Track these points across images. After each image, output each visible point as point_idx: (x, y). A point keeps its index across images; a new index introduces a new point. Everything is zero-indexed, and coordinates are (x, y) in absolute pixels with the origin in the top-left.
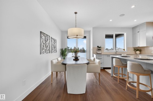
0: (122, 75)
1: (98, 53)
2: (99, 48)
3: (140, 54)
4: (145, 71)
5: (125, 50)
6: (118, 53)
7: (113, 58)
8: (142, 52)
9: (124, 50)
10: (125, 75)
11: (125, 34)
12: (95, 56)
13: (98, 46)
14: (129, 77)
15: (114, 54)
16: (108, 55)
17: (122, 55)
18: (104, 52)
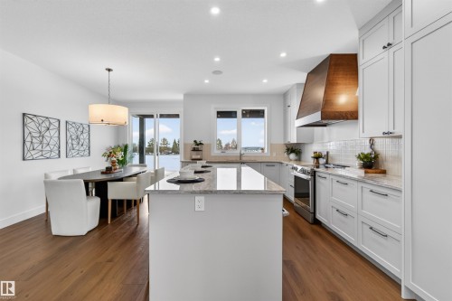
1: (194, 157)
2: (197, 146)
3: (297, 160)
5: (266, 151)
9: (263, 151)
11: (266, 111)
13: (195, 141)
18: (212, 155)
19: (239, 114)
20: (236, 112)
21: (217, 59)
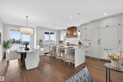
0: (54, 55)
1: (40, 44)
2: (41, 41)
3: (61, 44)
4: (62, 51)
6: (52, 44)
7: (50, 47)
8: (62, 43)
9: (55, 42)
10: (55, 55)
11: (55, 33)
12: (38, 46)
13: (40, 40)
14: (57, 55)
15: (50, 44)
16: (47, 46)
17: (54, 45)
18: (44, 43)
19: (50, 33)
20: (49, 33)
21: (59, 23)
